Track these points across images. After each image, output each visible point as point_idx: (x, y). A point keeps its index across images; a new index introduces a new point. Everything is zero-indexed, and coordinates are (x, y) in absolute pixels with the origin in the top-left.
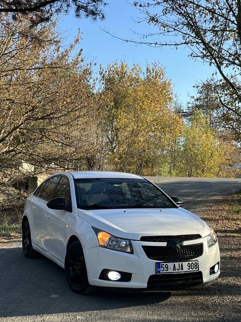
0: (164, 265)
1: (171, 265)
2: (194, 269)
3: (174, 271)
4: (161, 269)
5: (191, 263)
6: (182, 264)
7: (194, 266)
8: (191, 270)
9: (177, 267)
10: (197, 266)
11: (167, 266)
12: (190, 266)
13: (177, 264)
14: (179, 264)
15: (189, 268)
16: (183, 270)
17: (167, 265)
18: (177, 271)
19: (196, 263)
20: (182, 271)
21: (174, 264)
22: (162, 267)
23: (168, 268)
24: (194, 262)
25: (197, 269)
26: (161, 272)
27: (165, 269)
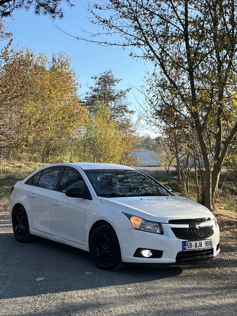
0: (188, 243)
1: (193, 243)
2: (209, 246)
3: (196, 248)
4: (187, 247)
5: (207, 241)
6: (201, 242)
7: (209, 244)
8: (207, 247)
9: (198, 245)
10: (211, 243)
11: (191, 244)
12: (206, 244)
13: (198, 242)
14: (199, 242)
15: (206, 245)
18: (198, 248)
20: (201, 248)
21: (196, 242)
22: (187, 245)
24: (209, 240)
25: (211, 246)
26: (187, 249)
27: (190, 246)
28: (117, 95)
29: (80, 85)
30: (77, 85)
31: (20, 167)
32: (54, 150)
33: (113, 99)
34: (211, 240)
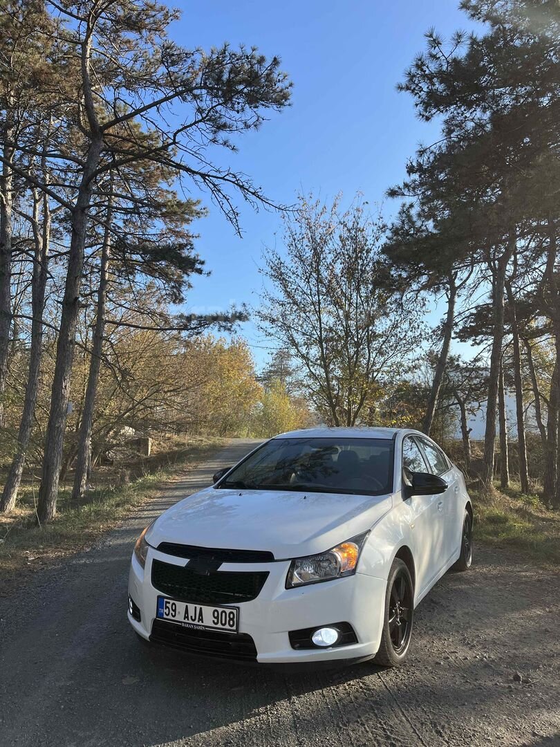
0: (169, 603)
1: (181, 606)
2: (227, 626)
3: (186, 621)
4: (165, 611)
5: (220, 610)
6: (201, 608)
7: (228, 619)
8: (219, 625)
9: (191, 613)
10: (235, 620)
11: (174, 606)
12: (217, 618)
13: (191, 607)
14: (196, 608)
15: (216, 621)
16: (202, 622)
17: (174, 604)
18: (190, 621)
19: (232, 613)
20: (200, 623)
21: (187, 606)
22: (167, 607)
23: (175, 611)
24: (228, 611)
25: (234, 628)
26: (165, 616)
27: (171, 611)
34: (235, 611)
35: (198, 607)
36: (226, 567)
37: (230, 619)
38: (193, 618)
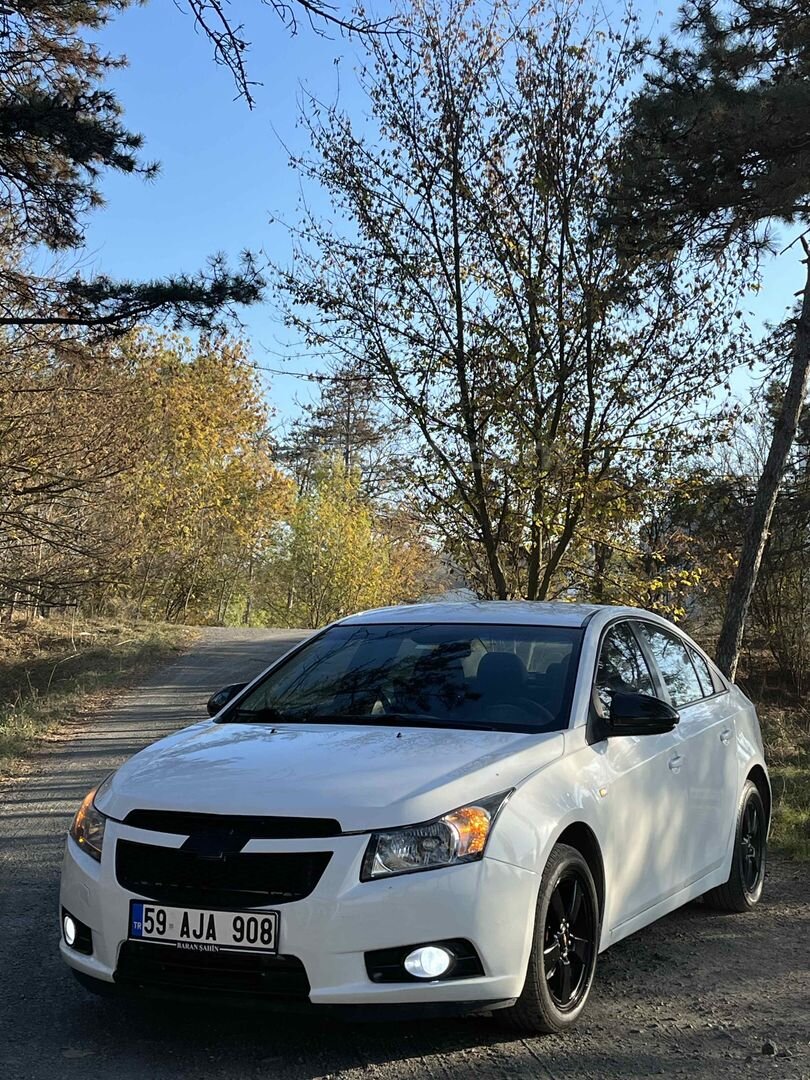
0: (152, 910)
1: (174, 914)
2: (259, 944)
3: (185, 938)
4: (145, 924)
5: (246, 917)
6: (212, 917)
7: (260, 931)
8: (245, 943)
9: (194, 925)
10: (273, 932)
11: (161, 915)
12: (241, 930)
13: (194, 915)
14: (202, 915)
15: (238, 935)
16: (214, 939)
17: (161, 911)
18: (193, 939)
19: (267, 920)
20: (211, 940)
21: (186, 914)
22: (148, 918)
23: (163, 923)
24: (260, 918)
25: (271, 945)
26: (145, 934)
27: (156, 925)
28: (384, 429)
29: (274, 409)
30: (265, 409)
31: (116, 632)
32: (198, 591)
33: (371, 439)
34: (272, 918)
35: (207, 914)
36: (255, 846)
37: (264, 931)
38: (198, 933)
